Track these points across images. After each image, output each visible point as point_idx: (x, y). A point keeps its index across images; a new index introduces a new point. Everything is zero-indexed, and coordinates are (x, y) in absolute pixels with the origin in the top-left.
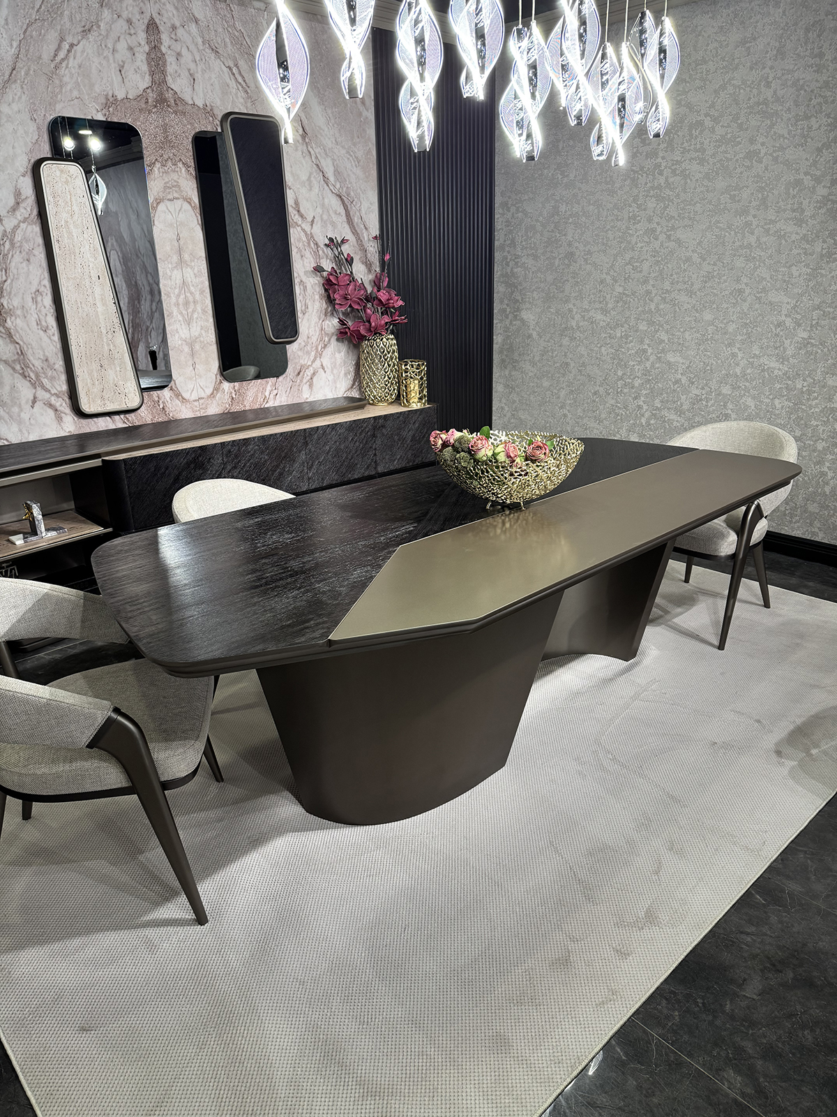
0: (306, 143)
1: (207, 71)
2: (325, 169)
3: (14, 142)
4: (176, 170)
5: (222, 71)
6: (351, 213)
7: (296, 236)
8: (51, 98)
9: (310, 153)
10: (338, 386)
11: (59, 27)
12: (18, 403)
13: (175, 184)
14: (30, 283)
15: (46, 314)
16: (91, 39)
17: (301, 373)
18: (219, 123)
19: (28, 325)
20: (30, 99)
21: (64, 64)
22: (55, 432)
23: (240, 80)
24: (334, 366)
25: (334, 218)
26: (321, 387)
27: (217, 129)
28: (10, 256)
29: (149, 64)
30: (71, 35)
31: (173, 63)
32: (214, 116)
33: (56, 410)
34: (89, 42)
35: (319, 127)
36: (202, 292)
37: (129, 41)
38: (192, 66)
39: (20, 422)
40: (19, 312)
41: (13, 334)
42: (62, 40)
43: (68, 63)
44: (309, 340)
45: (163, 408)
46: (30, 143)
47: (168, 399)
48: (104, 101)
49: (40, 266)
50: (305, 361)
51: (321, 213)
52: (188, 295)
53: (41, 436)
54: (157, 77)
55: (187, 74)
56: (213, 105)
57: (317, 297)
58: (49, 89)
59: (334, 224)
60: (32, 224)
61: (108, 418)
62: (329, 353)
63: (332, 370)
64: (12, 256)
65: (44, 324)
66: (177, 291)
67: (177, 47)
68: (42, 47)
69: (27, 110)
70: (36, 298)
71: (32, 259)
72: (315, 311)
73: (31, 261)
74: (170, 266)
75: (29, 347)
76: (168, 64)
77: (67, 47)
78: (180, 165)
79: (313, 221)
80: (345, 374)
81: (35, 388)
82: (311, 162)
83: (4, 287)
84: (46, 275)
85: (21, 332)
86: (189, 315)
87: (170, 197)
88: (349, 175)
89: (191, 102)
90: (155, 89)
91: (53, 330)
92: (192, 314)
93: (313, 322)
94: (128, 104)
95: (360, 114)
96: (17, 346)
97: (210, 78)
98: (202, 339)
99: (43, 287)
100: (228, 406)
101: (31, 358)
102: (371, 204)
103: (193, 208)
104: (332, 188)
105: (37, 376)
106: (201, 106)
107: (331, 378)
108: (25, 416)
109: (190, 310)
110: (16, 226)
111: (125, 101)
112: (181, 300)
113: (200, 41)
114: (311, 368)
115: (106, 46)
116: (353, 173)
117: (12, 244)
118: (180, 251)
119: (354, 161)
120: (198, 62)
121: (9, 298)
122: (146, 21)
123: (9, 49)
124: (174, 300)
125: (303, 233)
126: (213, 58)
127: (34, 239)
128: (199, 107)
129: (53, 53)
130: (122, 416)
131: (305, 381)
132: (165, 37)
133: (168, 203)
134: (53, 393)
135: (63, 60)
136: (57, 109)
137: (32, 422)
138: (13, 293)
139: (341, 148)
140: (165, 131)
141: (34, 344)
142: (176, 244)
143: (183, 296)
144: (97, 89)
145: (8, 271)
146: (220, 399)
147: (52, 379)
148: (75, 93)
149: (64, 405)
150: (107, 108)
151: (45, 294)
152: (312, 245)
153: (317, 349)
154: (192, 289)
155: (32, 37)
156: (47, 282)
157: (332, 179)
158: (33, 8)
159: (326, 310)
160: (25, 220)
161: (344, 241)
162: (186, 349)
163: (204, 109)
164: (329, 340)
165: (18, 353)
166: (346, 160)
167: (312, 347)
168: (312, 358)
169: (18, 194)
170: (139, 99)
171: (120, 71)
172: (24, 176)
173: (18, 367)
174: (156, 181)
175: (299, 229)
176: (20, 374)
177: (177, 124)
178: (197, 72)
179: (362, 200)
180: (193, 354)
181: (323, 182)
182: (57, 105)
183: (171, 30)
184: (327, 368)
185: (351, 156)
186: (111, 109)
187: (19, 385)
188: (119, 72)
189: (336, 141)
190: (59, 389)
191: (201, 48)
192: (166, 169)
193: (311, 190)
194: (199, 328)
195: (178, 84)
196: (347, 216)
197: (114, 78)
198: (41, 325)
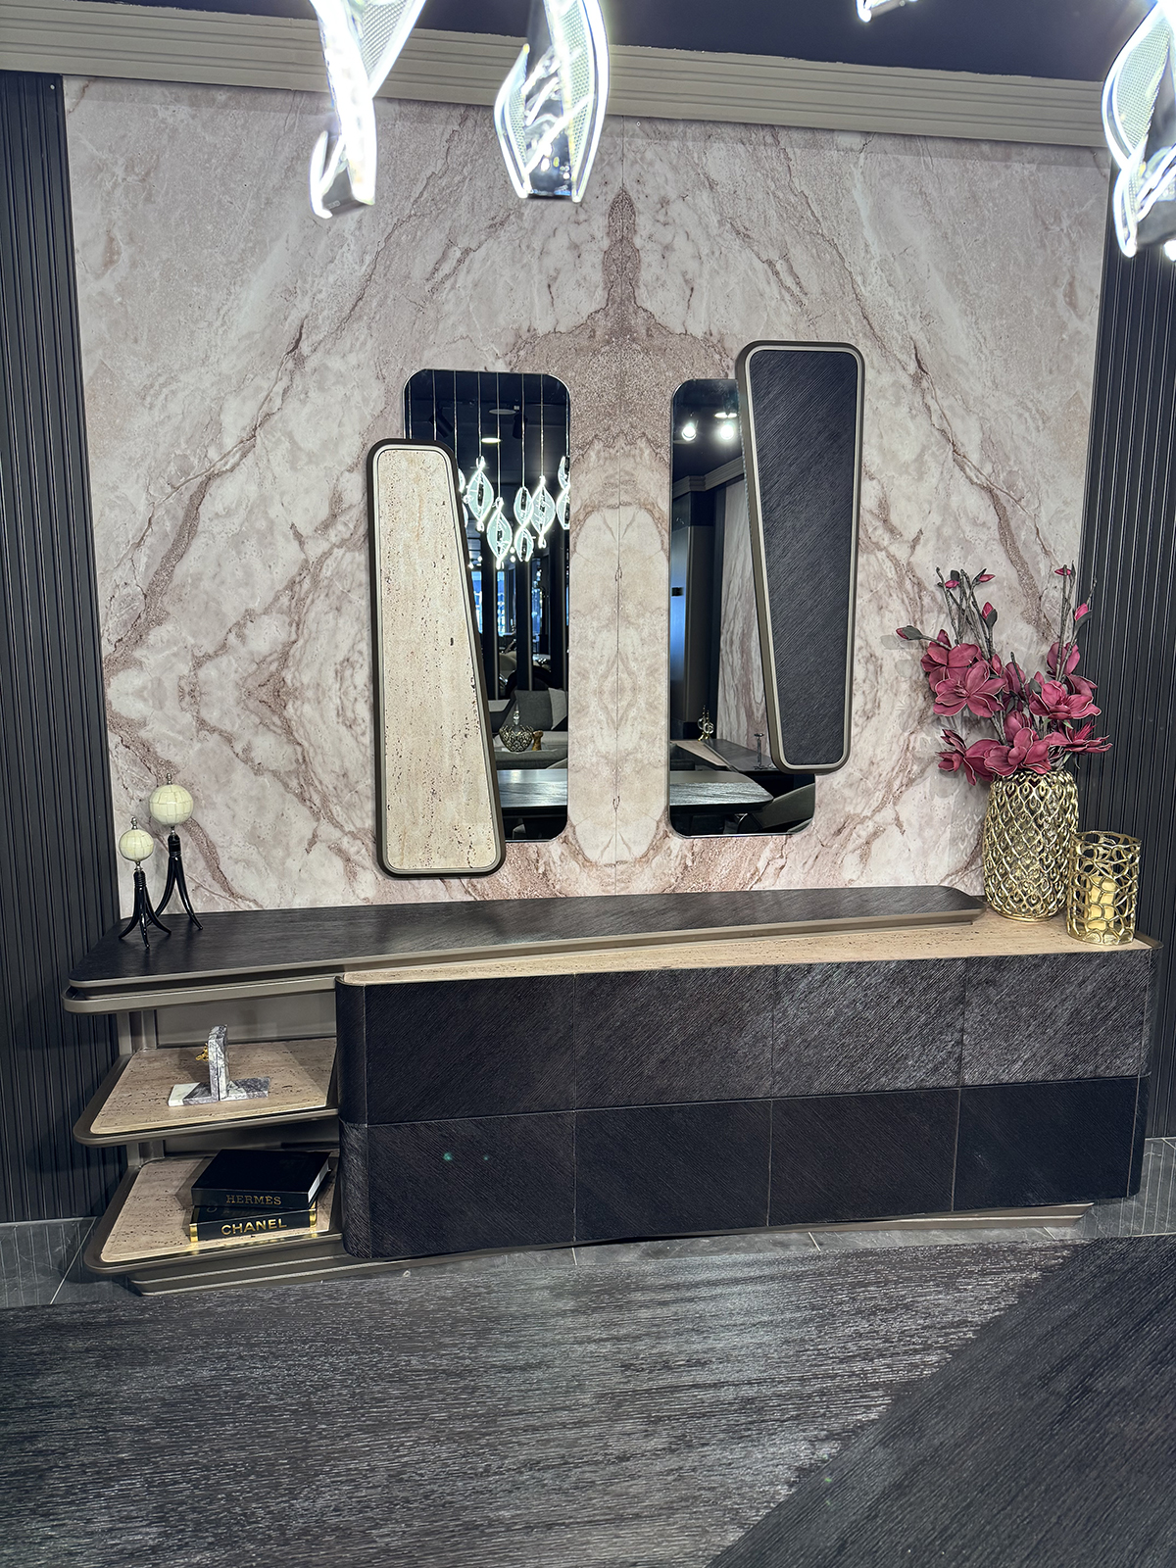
0: (923, 391)
1: (722, 272)
2: (961, 438)
3: (343, 416)
4: (632, 453)
5: (754, 270)
6: (1013, 524)
7: (870, 570)
8: (417, 341)
9: (928, 408)
10: (930, 863)
11: (448, 224)
12: (284, 842)
13: (627, 478)
14: (337, 647)
15: (356, 699)
16: (503, 239)
17: (845, 832)
18: (732, 364)
19: (322, 716)
20: (380, 345)
21: (448, 284)
22: (339, 897)
23: (789, 281)
24: (928, 821)
25: (969, 531)
26: (889, 862)
27: (727, 375)
28: (308, 601)
29: (606, 269)
30: (468, 234)
31: (653, 263)
32: (724, 352)
33: (348, 860)
34: (499, 243)
35: (958, 358)
36: (652, 671)
37: (573, 235)
38: (692, 266)
39: (283, 874)
40: (310, 694)
41: (294, 728)
42: (451, 243)
43: (456, 282)
44: (874, 768)
45: (544, 874)
46: (369, 417)
47: (556, 859)
48: (511, 339)
49: (357, 619)
50: (858, 807)
51: (938, 523)
52: (625, 676)
53: (315, 901)
54: (617, 292)
55: (680, 280)
56: (724, 331)
57: (905, 686)
58: (416, 326)
59: (966, 546)
60: (353, 551)
61: (438, 881)
62: (918, 796)
63: (921, 829)
64: (313, 601)
65: (349, 714)
66: (603, 668)
67: (666, 235)
68: (414, 258)
69: (372, 362)
70: (343, 671)
71: (346, 607)
72: (896, 713)
73: (343, 610)
74: (595, 624)
75: (319, 751)
76: (644, 266)
77: (458, 254)
78: (642, 443)
79: (916, 541)
80: (953, 841)
81: (318, 820)
82: (926, 425)
83: (292, 652)
84: (367, 634)
85: (308, 726)
86: (621, 712)
87: (614, 501)
88: (1017, 448)
89: (679, 330)
90: (611, 313)
91: (363, 727)
92: (626, 711)
93: (888, 735)
94: (555, 342)
95: (1063, 327)
96: (299, 749)
97: (726, 284)
98: (639, 756)
99: (356, 654)
100: (673, 881)
101: (319, 770)
102: (1065, 503)
103: (657, 521)
104: (972, 474)
105: (325, 799)
106: (700, 336)
107: (915, 845)
108: (293, 865)
109: (624, 703)
110: (325, 553)
111: (551, 336)
112: (608, 685)
113: (714, 219)
114: (870, 823)
115: (528, 247)
116: (1029, 443)
117: (315, 582)
118: (619, 599)
119: (1034, 419)
120: (704, 258)
121: (297, 670)
122: (611, 197)
123: (357, 267)
124: (593, 683)
125: (889, 564)
126: (737, 247)
127: (353, 575)
128: (695, 338)
129: (432, 266)
130: (465, 881)
131: (851, 846)
132: (644, 223)
133: (608, 513)
134: (347, 830)
135: (447, 276)
136: (425, 359)
137: (304, 875)
138: (305, 661)
139: (1004, 396)
140: (621, 384)
141: (327, 747)
142: (613, 585)
143: (612, 679)
144: (501, 320)
145: (301, 626)
146: (660, 866)
147: (349, 807)
148: (462, 330)
149: (362, 852)
150: (515, 351)
151: (358, 665)
152: (908, 585)
153: (889, 785)
154: (633, 665)
155: (398, 245)
156: (365, 647)
157: (974, 457)
158: (408, 198)
159: (923, 712)
160: (342, 544)
161: (983, 578)
162: (606, 772)
163: (706, 340)
164: (923, 771)
165: (297, 761)
166: (1014, 418)
167: (878, 783)
168: (876, 804)
169: (336, 500)
170: (577, 332)
171: (549, 286)
172: (350, 470)
173: (294, 783)
174: (589, 475)
175: (882, 555)
176: (296, 795)
177: (647, 371)
178: (700, 276)
179: (1044, 496)
180: (617, 781)
181: (951, 463)
182: (426, 353)
183: (659, 206)
184: (910, 825)
185: (1028, 410)
186: (522, 353)
187: (291, 813)
188: (547, 289)
189: (994, 382)
190: (359, 824)
191: (714, 231)
192: (611, 450)
193: (921, 476)
194: (636, 736)
195: (659, 299)
196: (1000, 527)
197: (536, 301)
198: (345, 716)
